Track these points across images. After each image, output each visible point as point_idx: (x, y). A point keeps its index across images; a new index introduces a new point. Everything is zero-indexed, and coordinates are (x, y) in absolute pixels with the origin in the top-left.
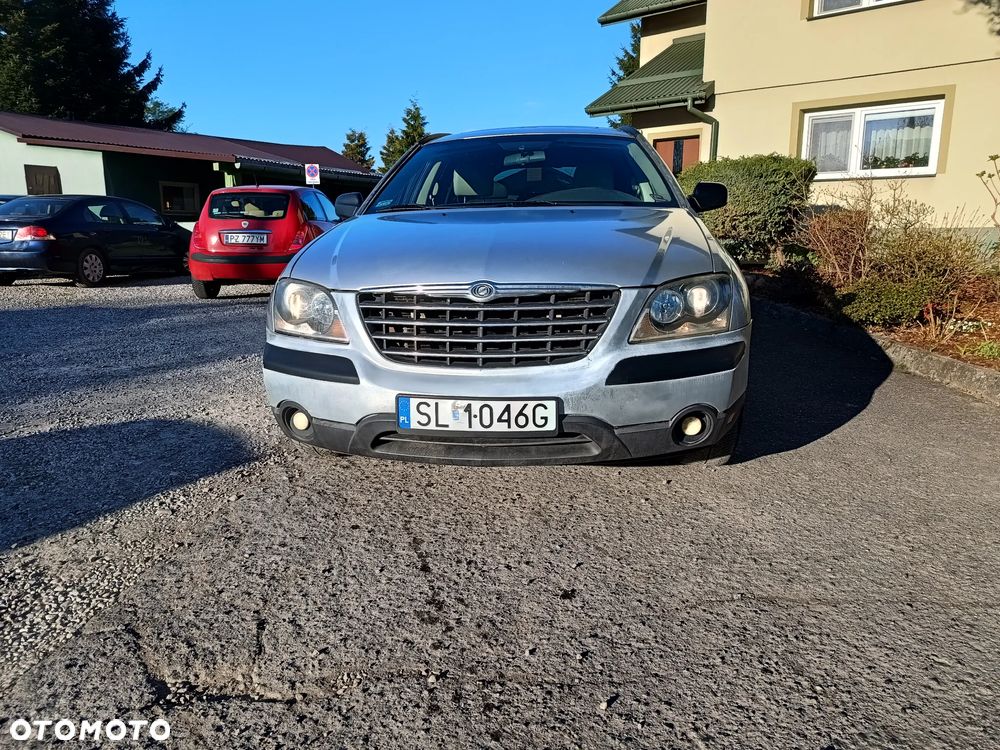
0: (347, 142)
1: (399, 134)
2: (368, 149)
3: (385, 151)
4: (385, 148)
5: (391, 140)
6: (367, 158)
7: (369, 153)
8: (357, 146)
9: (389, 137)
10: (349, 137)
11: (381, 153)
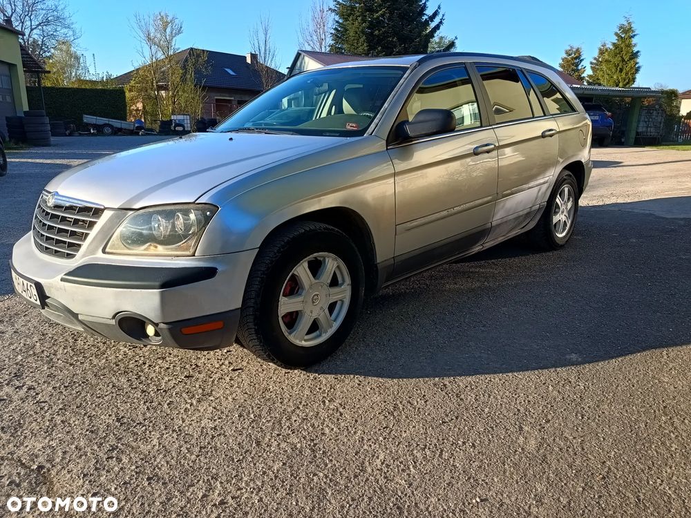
0: (565, 56)
1: (610, 46)
2: (581, 61)
3: (595, 61)
4: (595, 59)
5: (602, 52)
6: (580, 67)
7: (582, 63)
8: (573, 59)
9: (600, 50)
10: (567, 53)
11: (591, 63)
